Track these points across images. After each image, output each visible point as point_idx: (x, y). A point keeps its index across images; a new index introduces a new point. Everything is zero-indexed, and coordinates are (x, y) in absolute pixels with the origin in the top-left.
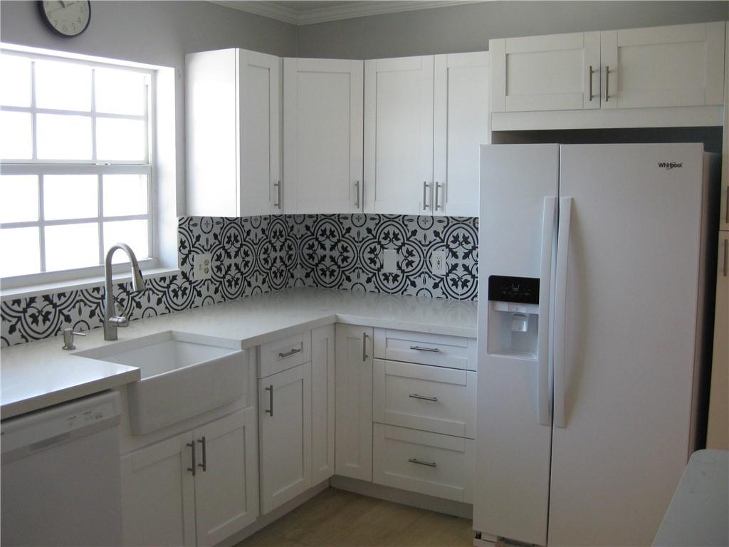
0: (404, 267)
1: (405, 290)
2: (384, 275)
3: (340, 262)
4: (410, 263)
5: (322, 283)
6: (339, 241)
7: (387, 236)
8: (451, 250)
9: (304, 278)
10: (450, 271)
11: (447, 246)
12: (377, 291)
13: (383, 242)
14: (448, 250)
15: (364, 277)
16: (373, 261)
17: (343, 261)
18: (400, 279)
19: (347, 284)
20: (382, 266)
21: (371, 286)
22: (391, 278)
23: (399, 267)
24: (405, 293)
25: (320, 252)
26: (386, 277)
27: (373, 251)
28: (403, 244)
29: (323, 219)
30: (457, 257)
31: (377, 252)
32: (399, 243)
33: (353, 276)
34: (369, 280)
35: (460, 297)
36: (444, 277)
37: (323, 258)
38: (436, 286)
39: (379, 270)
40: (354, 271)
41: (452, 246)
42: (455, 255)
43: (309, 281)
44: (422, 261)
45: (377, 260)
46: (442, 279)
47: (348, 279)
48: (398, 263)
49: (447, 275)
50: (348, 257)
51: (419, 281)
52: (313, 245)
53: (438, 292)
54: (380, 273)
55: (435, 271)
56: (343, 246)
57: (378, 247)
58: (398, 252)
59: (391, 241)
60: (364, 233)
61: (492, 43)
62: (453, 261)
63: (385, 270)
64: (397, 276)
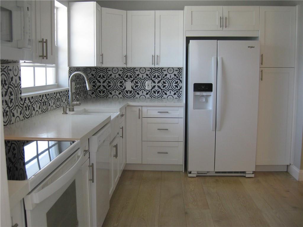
0: (134, 88)
1: (135, 96)
2: (126, 91)
3: (107, 88)
4: (137, 86)
5: (100, 96)
6: (107, 79)
7: (127, 76)
8: (153, 81)
9: (91, 95)
10: (153, 88)
11: (151, 79)
12: (123, 97)
13: (126, 79)
14: (151, 81)
15: (117, 93)
16: (121, 86)
17: (108, 87)
18: (132, 92)
19: (110, 96)
20: (125, 88)
21: (121, 96)
22: (129, 92)
23: (132, 88)
24: (135, 97)
25: (98, 84)
26: (127, 92)
27: (121, 82)
28: (134, 79)
29: (99, 71)
30: (155, 83)
31: (123, 83)
32: (132, 79)
33: (113, 93)
34: (120, 94)
35: (156, 97)
36: (150, 90)
37: (100, 86)
38: (147, 94)
39: (124, 89)
40: (113, 90)
41: (153, 79)
42: (154, 82)
43: (94, 95)
44: (141, 85)
45: (123, 86)
46: (150, 91)
47: (111, 93)
48: (132, 86)
49: (152, 89)
50: (110, 85)
51: (140, 93)
52: (95, 81)
53: (148, 96)
54: (124, 91)
55: (147, 88)
56: (108, 81)
57: (123, 81)
58: (132, 82)
59: (129, 78)
60: (117, 76)
61: (186, 7)
62: (154, 84)
63: (127, 89)
64: (131, 91)
